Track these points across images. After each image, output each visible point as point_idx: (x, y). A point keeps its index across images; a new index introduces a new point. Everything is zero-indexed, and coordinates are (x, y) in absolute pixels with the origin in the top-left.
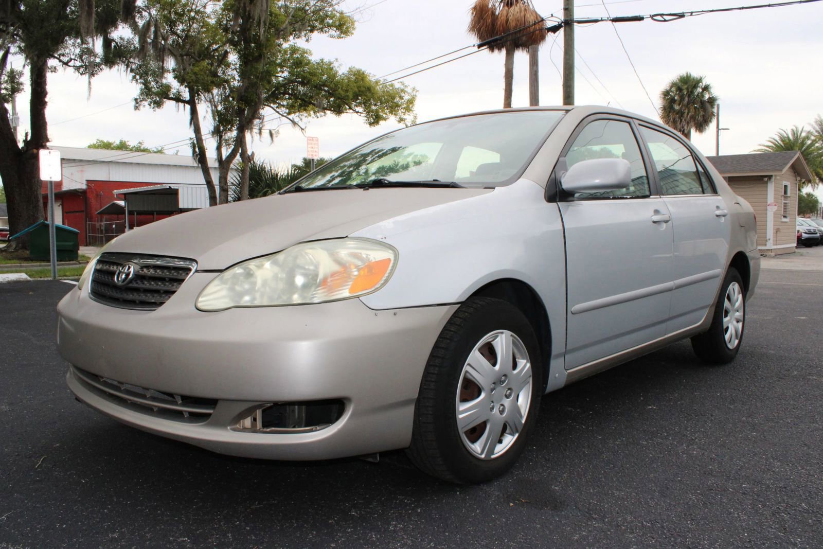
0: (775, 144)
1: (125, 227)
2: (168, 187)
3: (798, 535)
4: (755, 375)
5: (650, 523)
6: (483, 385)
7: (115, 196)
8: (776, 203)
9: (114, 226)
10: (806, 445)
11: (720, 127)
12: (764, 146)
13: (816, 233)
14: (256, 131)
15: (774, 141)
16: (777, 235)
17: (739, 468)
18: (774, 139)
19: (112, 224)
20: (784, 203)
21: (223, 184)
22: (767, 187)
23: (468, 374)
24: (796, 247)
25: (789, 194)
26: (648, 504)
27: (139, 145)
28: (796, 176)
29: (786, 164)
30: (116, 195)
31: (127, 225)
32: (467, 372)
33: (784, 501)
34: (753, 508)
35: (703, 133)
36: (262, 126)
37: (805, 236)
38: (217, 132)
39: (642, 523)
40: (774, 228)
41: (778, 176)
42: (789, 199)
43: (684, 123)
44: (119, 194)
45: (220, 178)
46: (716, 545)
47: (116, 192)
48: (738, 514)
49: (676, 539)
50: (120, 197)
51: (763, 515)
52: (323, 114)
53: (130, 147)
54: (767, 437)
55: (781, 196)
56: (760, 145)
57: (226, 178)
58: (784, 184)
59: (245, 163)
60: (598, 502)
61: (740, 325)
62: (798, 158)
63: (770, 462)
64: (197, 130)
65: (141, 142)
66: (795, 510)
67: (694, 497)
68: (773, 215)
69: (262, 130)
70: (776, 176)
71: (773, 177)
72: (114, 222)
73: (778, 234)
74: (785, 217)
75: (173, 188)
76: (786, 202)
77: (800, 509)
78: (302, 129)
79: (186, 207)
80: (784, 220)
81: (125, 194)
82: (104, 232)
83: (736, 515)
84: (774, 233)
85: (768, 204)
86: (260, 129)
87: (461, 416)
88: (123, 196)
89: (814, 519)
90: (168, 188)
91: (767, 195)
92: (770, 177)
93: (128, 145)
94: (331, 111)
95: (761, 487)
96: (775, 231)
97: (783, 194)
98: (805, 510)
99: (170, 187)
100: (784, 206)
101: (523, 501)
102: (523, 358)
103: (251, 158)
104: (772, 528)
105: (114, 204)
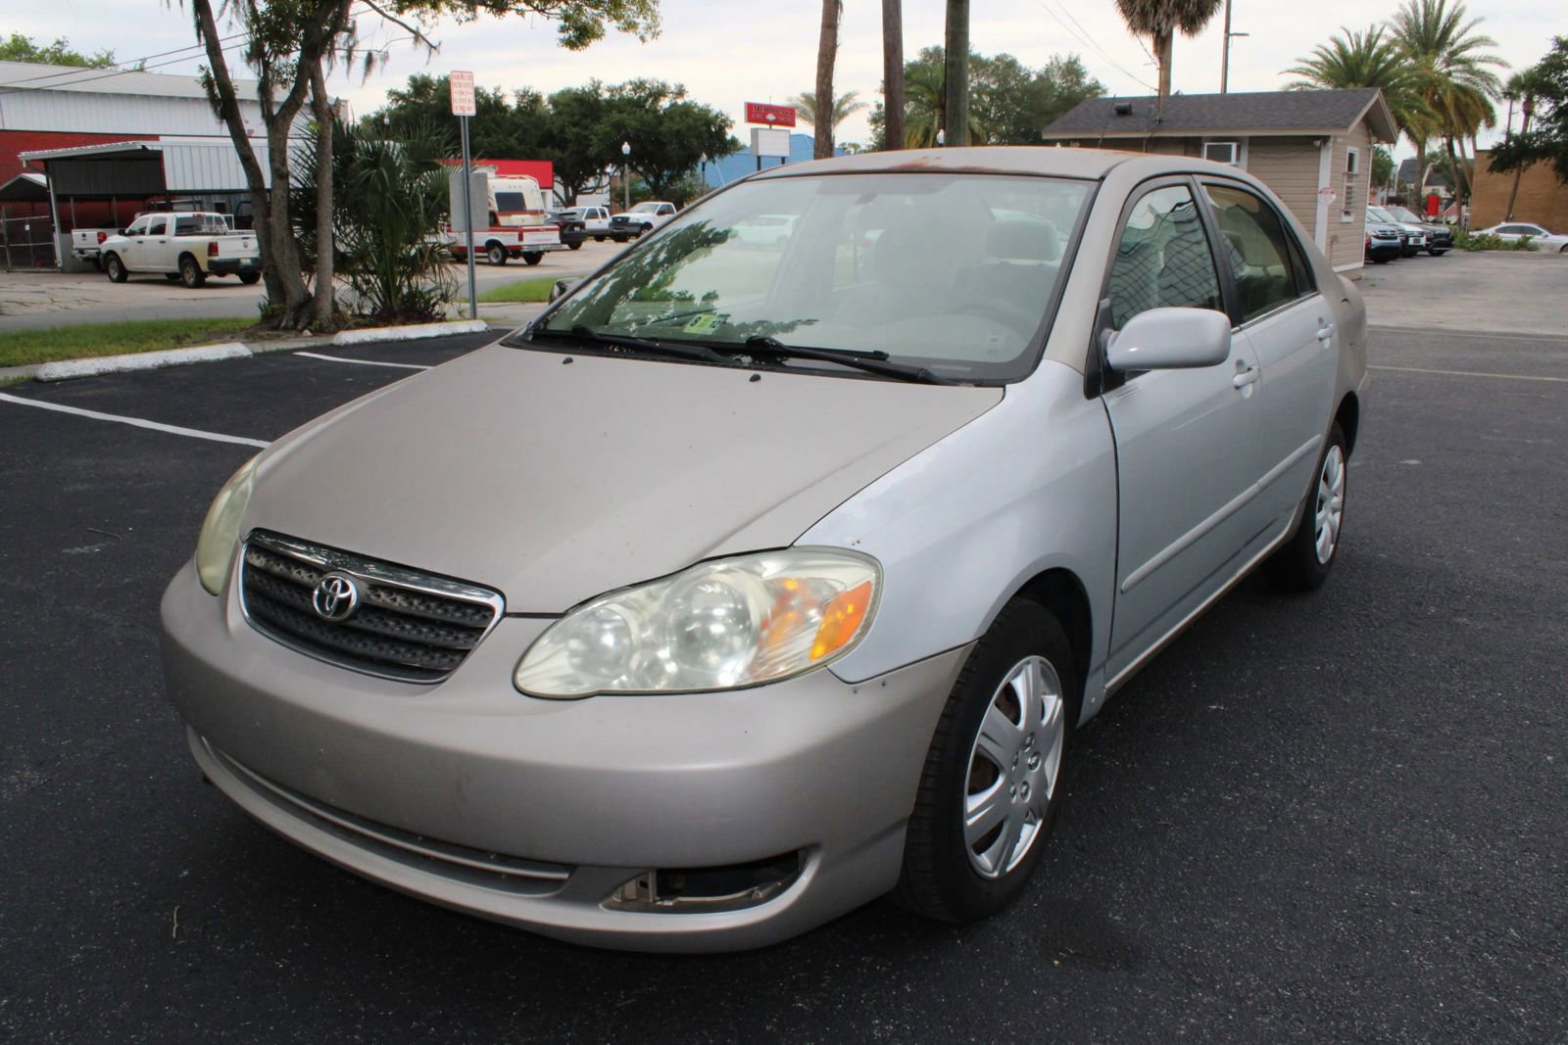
0: (1325, 58)
1: (53, 229)
2: (140, 147)
3: (1518, 1000)
4: (1367, 616)
5: (1288, 989)
6: (1001, 762)
7: (24, 165)
8: (1333, 190)
9: (27, 227)
10: (1485, 788)
11: (1232, 31)
12: (1307, 62)
13: (1396, 238)
14: (340, 54)
15: (1325, 53)
16: (1331, 249)
17: (1394, 851)
18: (1326, 50)
19: (24, 223)
20: (1348, 188)
21: (278, 165)
22: (1319, 158)
23: (980, 749)
24: (1363, 268)
25: (1356, 170)
26: (1275, 946)
27: (57, 46)
28: (1369, 136)
29: (1356, 115)
30: (27, 162)
31: (56, 224)
32: (979, 746)
33: (1482, 925)
34: (1438, 944)
35: (1196, 36)
36: (354, 45)
37: (1376, 242)
38: (256, 54)
39: (1277, 991)
40: (1328, 235)
41: (1340, 136)
42: (1355, 179)
43: (1161, 17)
44: (32, 160)
45: (272, 152)
46: (1402, 1033)
47: (24, 155)
48: (1418, 959)
49: (1337, 1023)
50: (33, 166)
51: (1456, 957)
52: (469, 15)
53: (38, 52)
54: (1421, 774)
55: (1343, 174)
56: (1300, 60)
57: (283, 152)
58: (1348, 152)
59: (323, 123)
60: (1194, 948)
61: (1337, 516)
62: (1377, 101)
63: (1440, 834)
64: (214, 50)
65: (61, 40)
66: (1502, 943)
67: (1341, 923)
68: (1326, 211)
69: (354, 53)
70: (1335, 137)
71: (1332, 140)
72: (27, 218)
73: (1335, 246)
74: (1347, 213)
75: (150, 148)
76: (1350, 184)
77: (1510, 942)
78: (431, 46)
79: (180, 187)
80: (1346, 219)
81: (46, 161)
82: (6, 239)
83: (1416, 962)
84: (1327, 245)
85: (1320, 190)
86: (350, 51)
87: (970, 822)
88: (42, 164)
89: (1534, 961)
90: (139, 150)
91: (1318, 172)
92: (1325, 139)
93: (33, 47)
94: (487, 6)
95: (1439, 894)
96: (1330, 240)
97: (1346, 170)
98: (1516, 942)
99: (144, 147)
100: (1347, 193)
101: (1071, 951)
102: (1052, 693)
103: (334, 112)
104: (1477, 987)
105: (22, 180)
